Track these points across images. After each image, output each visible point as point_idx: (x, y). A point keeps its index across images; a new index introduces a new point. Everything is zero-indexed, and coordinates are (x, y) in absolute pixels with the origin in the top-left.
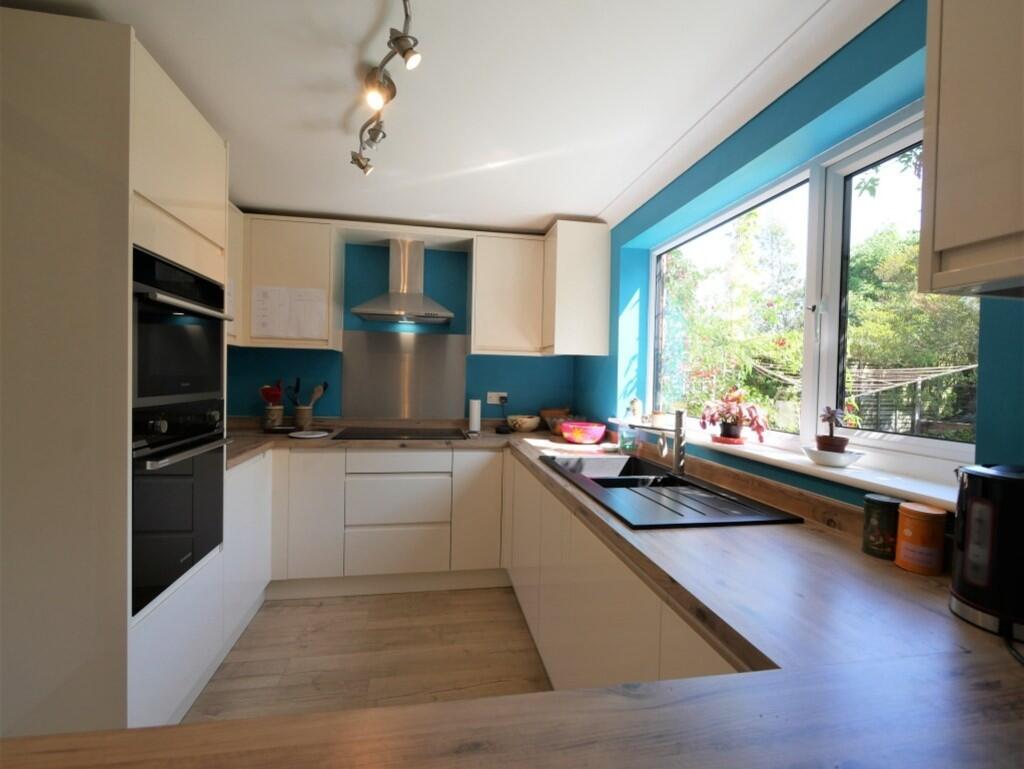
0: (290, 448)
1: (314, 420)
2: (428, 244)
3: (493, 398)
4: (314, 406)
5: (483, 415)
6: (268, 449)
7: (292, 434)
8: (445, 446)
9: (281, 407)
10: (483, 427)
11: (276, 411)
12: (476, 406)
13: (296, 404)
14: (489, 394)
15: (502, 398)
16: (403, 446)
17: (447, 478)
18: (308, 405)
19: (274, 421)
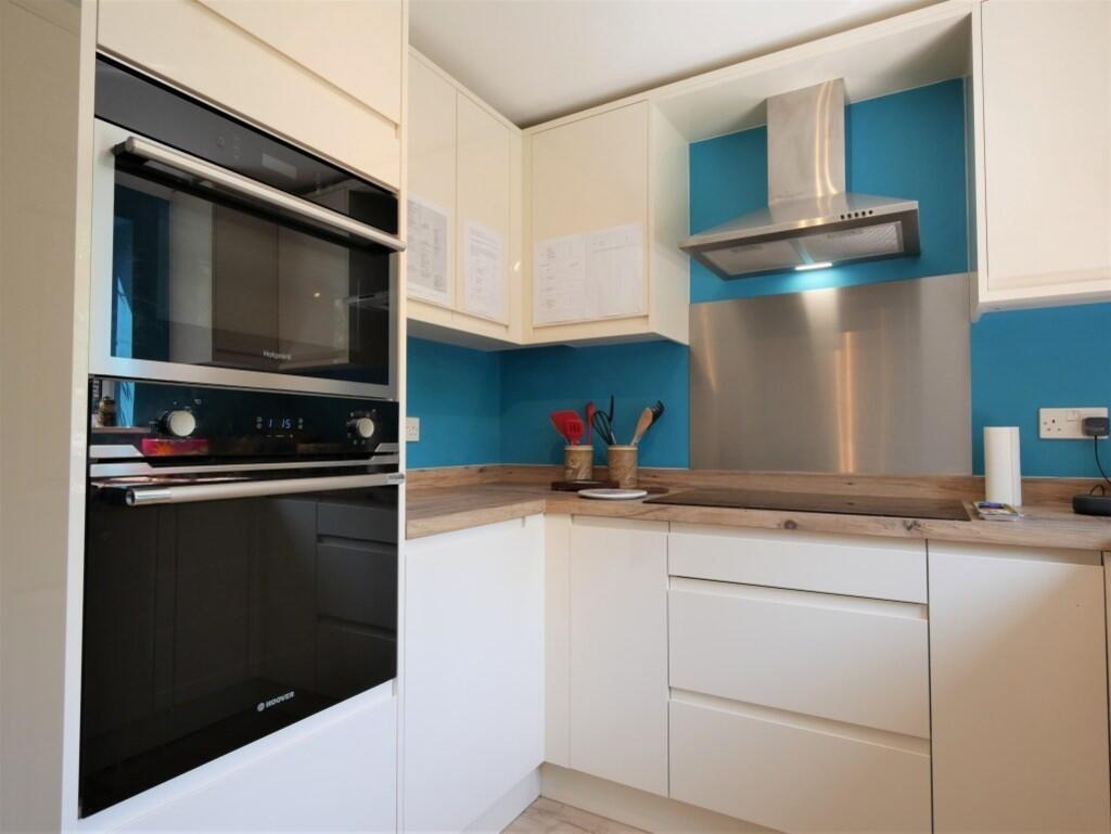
0: (573, 515)
1: (639, 472)
2: (859, 86)
3: (1061, 423)
4: (639, 445)
5: (1026, 468)
6: (535, 512)
7: (583, 492)
8: (903, 532)
9: (588, 448)
10: (1031, 497)
11: (581, 455)
12: (1004, 444)
13: (610, 443)
14: (1046, 414)
15: (1090, 424)
16: (790, 526)
17: (912, 617)
18: (628, 443)
19: (576, 472)
